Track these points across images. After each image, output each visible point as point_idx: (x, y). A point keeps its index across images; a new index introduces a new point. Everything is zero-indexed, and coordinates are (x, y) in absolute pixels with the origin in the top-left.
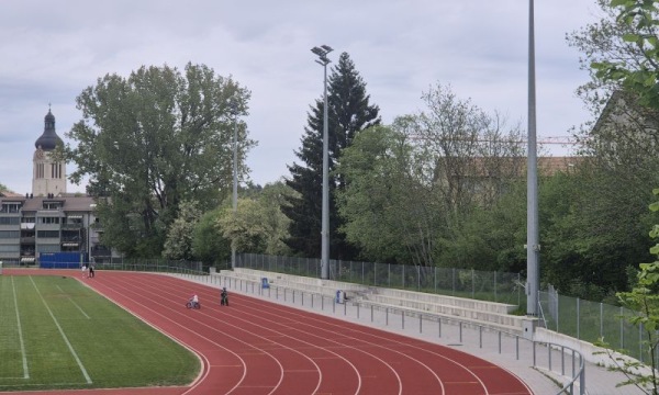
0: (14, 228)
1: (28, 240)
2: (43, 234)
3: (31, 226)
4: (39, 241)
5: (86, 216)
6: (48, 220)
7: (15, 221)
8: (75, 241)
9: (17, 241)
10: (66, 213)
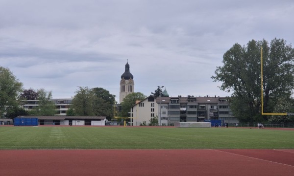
0: (178, 110)
1: (183, 115)
2: (190, 113)
3: (184, 109)
4: (188, 116)
5: (207, 105)
6: (191, 107)
7: (178, 107)
8: (203, 116)
9: (179, 116)
10: (199, 104)
